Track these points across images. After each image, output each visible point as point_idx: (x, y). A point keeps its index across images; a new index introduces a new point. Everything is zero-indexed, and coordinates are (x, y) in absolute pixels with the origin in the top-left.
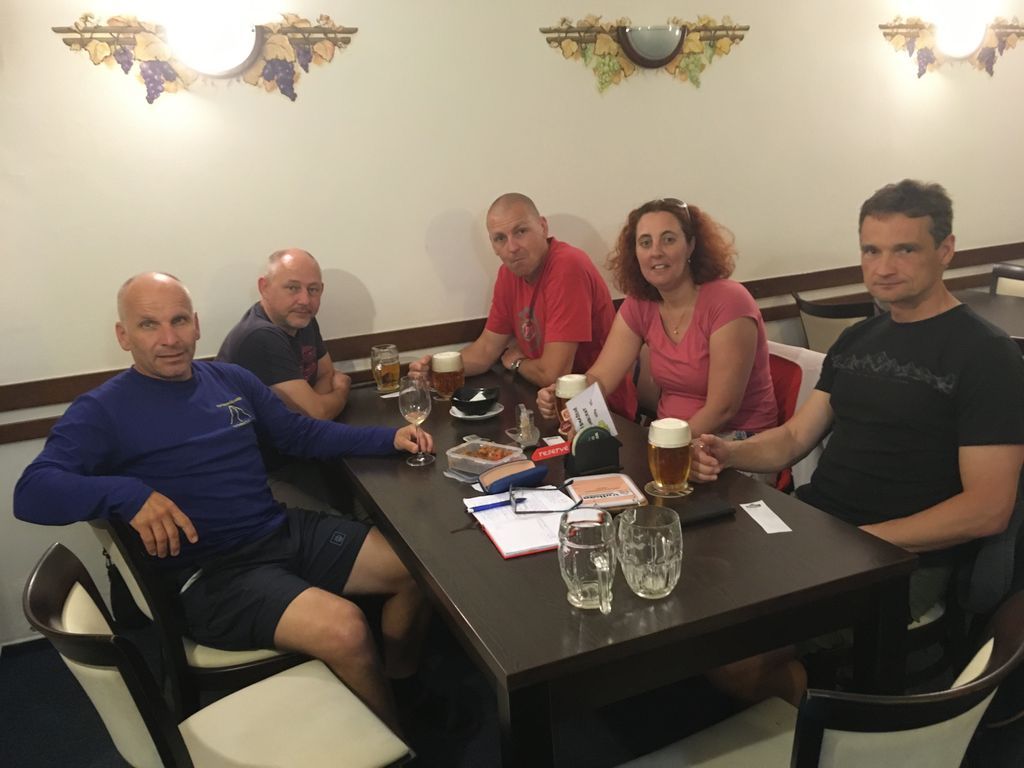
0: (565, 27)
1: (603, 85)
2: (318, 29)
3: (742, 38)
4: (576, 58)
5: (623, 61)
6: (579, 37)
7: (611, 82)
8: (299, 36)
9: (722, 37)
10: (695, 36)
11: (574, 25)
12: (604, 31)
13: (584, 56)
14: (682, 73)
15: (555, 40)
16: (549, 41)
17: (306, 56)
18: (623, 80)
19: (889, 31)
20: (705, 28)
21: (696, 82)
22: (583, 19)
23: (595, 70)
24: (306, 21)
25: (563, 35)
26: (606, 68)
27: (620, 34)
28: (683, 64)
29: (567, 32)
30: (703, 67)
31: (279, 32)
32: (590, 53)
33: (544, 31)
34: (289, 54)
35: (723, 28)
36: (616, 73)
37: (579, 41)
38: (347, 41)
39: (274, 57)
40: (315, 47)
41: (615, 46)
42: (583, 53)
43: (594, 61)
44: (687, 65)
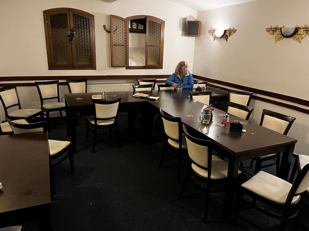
2: (233, 30)
4: (272, 35)
5: (280, 36)
6: (273, 30)
7: (278, 40)
8: (230, 31)
10: (302, 30)
11: (273, 28)
12: (279, 29)
13: (273, 34)
14: (296, 39)
15: (268, 31)
17: (230, 34)
18: (281, 40)
21: (300, 42)
22: (275, 26)
23: (275, 38)
24: (231, 29)
26: (278, 37)
28: (297, 37)
29: (271, 29)
30: (303, 38)
31: (228, 31)
32: (275, 34)
33: (266, 29)
36: (280, 38)
38: (235, 32)
39: (226, 35)
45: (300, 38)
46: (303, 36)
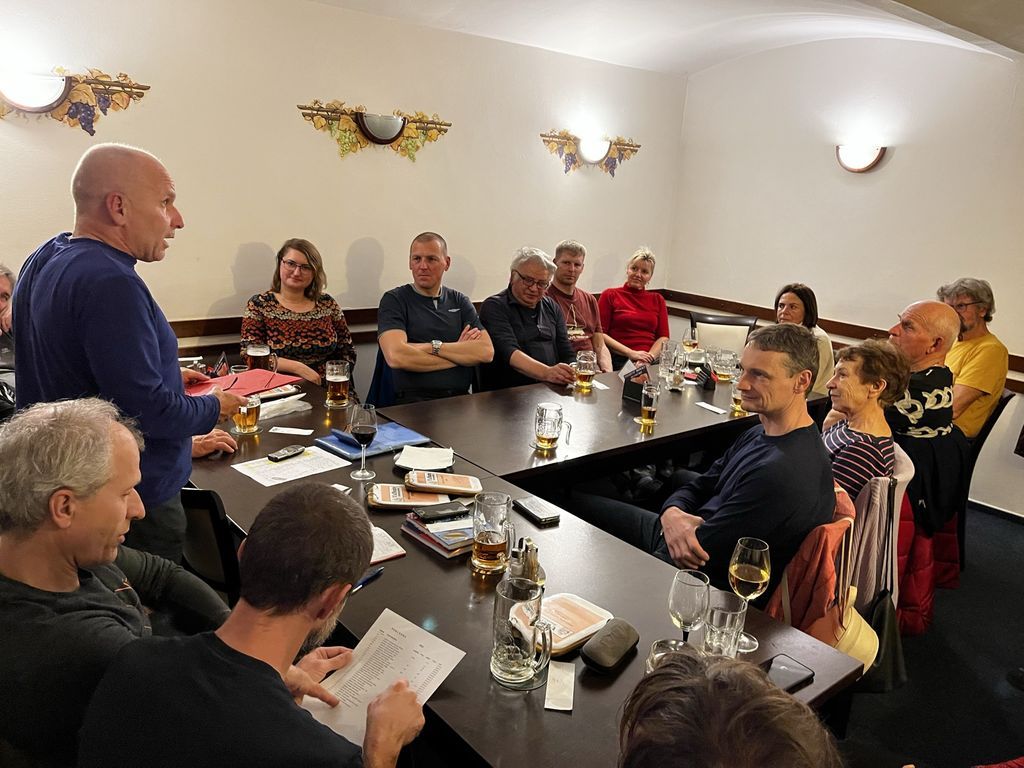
0: (316, 106)
1: (344, 152)
2: (117, 84)
3: (446, 131)
4: (324, 130)
5: (360, 136)
6: (327, 115)
7: (350, 150)
8: (102, 87)
9: (431, 129)
10: (413, 126)
11: (324, 106)
12: (346, 114)
13: (330, 129)
14: (402, 150)
15: (309, 115)
16: (304, 115)
17: (105, 103)
18: (359, 150)
19: (547, 139)
20: (420, 121)
21: (413, 158)
22: (330, 103)
23: (338, 140)
24: (108, 76)
25: (315, 112)
26: (347, 140)
27: (358, 118)
28: (403, 144)
29: (318, 110)
30: (418, 147)
31: (84, 82)
32: (335, 128)
33: (300, 108)
34: (91, 100)
35: (433, 123)
36: (354, 144)
37: (327, 118)
38: (141, 95)
39: (78, 101)
40: (114, 96)
41: (354, 125)
42: (330, 127)
43: (338, 134)
44: (407, 146)
45: (410, 146)
46: (419, 144)
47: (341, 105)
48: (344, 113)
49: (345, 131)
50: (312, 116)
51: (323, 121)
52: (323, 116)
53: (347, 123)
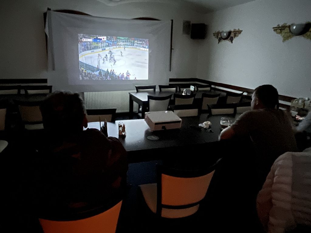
0: (278, 27)
1: (284, 40)
4: (279, 34)
8: (235, 32)
11: (280, 26)
14: (307, 37)
16: (274, 30)
22: (282, 24)
25: (277, 29)
26: (286, 36)
29: (278, 28)
32: (283, 32)
33: (273, 28)
34: (233, 36)
37: (281, 30)
40: (237, 34)
42: (281, 33)
43: (283, 34)
47: (286, 24)
48: (287, 27)
49: (286, 33)
50: (276, 30)
51: (280, 31)
52: (279, 29)
53: (287, 30)
